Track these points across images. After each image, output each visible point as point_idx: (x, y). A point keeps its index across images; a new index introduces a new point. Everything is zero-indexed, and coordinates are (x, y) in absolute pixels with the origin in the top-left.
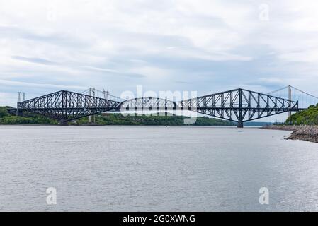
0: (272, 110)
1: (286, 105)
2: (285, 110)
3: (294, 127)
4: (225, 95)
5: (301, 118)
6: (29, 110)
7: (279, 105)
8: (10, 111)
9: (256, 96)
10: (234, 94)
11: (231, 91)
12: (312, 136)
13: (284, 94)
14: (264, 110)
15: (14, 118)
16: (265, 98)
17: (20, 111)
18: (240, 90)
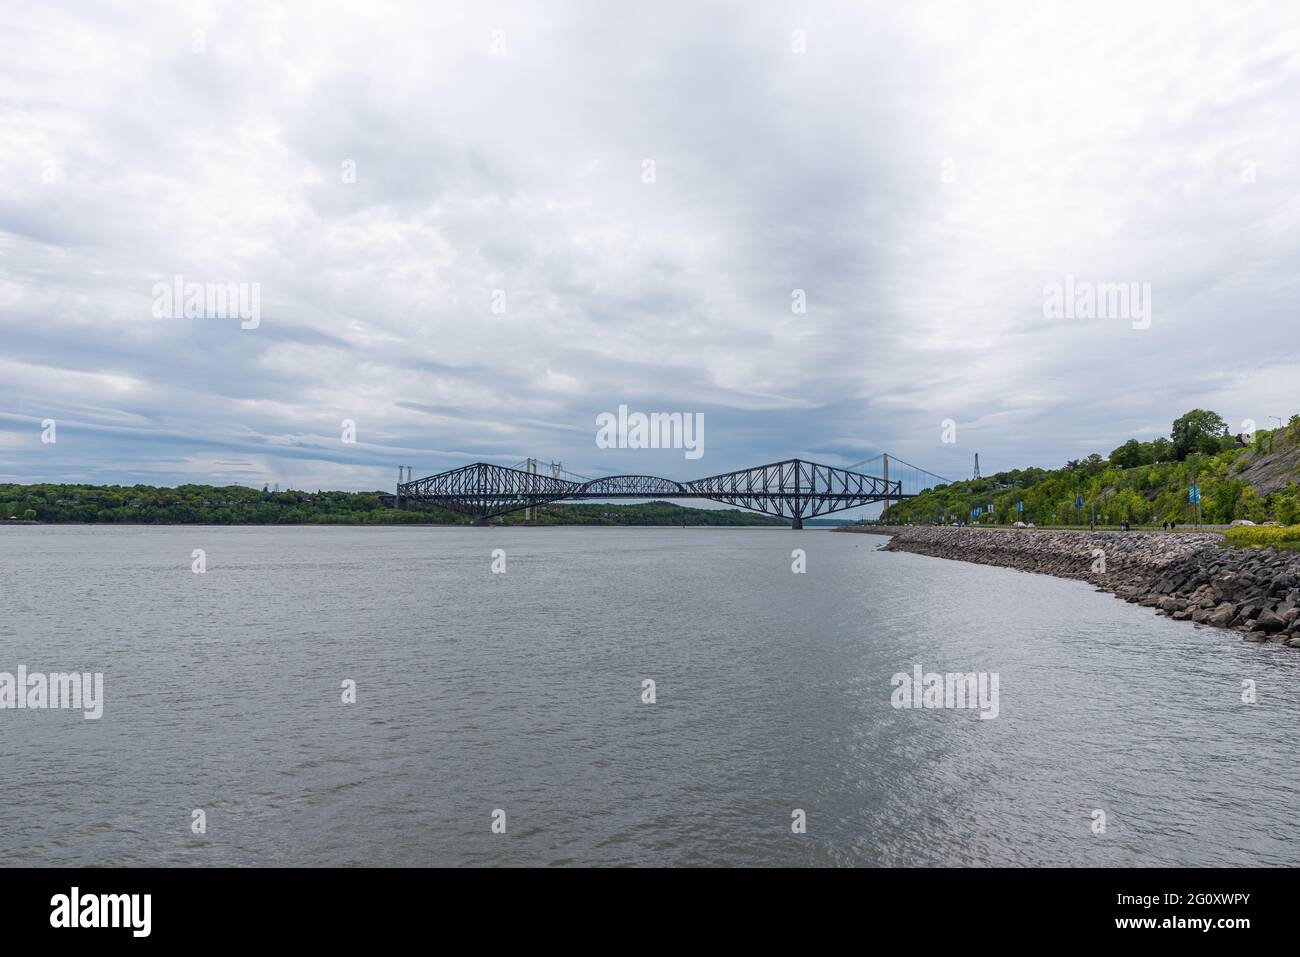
0: (854, 497)
1: (880, 489)
2: (877, 498)
3: (893, 529)
4: (770, 471)
5: (907, 513)
6: (418, 497)
7: (867, 490)
8: (384, 499)
9: (825, 472)
10: (786, 468)
11: (780, 464)
12: (927, 544)
13: (875, 468)
14: (839, 497)
15: (390, 513)
16: (842, 475)
17: (403, 500)
18: (797, 462)
